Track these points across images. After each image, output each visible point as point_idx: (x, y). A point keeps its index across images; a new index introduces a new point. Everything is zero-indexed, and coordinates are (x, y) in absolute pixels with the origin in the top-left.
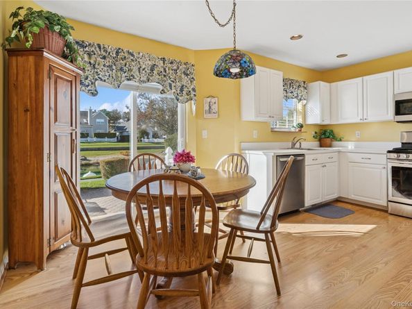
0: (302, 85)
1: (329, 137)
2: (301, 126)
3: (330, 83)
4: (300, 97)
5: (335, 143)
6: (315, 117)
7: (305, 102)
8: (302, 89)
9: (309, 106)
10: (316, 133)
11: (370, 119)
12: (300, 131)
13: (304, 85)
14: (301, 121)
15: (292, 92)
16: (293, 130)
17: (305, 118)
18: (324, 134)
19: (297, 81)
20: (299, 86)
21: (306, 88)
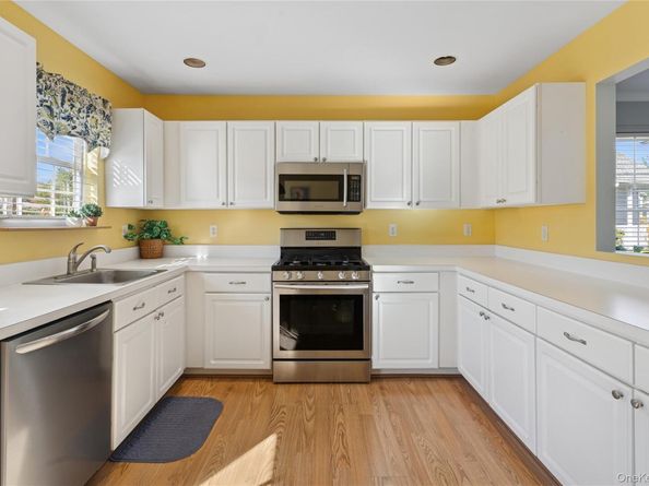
0: (100, 106)
1: (159, 237)
2: (97, 213)
3: (164, 120)
4: (91, 137)
5: (172, 249)
6: (131, 191)
7: (106, 151)
8: (99, 117)
9: (117, 164)
10: (130, 227)
11: (240, 204)
12: (93, 224)
13: (104, 109)
14: (93, 198)
15: (69, 118)
16: (71, 222)
17: (104, 191)
18: (150, 230)
19: (84, 92)
20: (91, 108)
21: (107, 118)
